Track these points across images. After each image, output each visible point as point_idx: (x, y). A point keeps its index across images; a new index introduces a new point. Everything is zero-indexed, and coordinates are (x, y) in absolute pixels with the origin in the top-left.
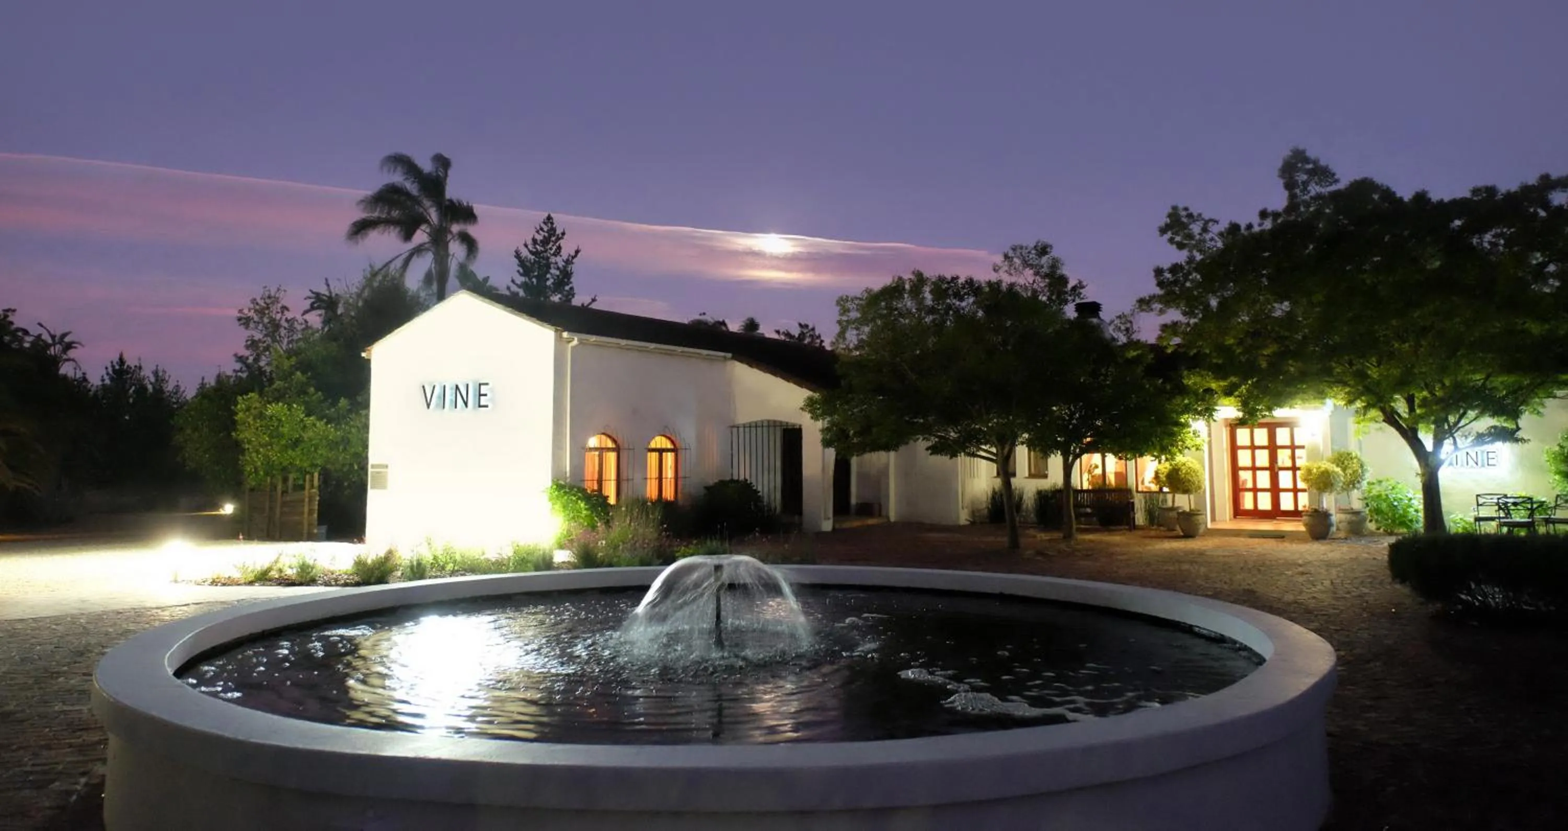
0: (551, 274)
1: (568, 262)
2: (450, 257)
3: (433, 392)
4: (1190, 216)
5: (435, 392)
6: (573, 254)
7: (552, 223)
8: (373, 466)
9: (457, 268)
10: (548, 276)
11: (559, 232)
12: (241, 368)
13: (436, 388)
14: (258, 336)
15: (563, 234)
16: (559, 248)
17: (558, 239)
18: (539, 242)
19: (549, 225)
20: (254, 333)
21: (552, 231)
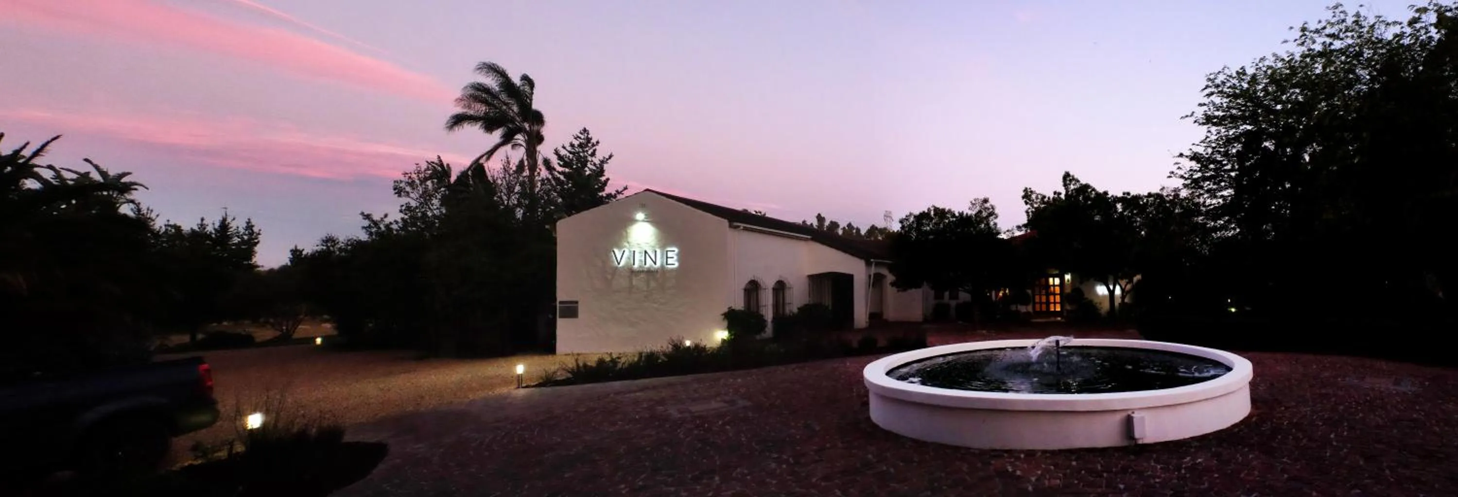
0: (589, 168)
1: (603, 162)
2: (538, 153)
3: (622, 256)
4: (1031, 192)
5: (624, 256)
6: (607, 157)
7: (588, 134)
8: (561, 302)
9: (542, 161)
10: (586, 169)
11: (594, 141)
12: (370, 225)
13: (625, 253)
14: (413, 204)
15: (598, 142)
16: (595, 151)
17: (593, 145)
18: (576, 146)
19: (586, 135)
20: (407, 200)
21: (589, 140)
